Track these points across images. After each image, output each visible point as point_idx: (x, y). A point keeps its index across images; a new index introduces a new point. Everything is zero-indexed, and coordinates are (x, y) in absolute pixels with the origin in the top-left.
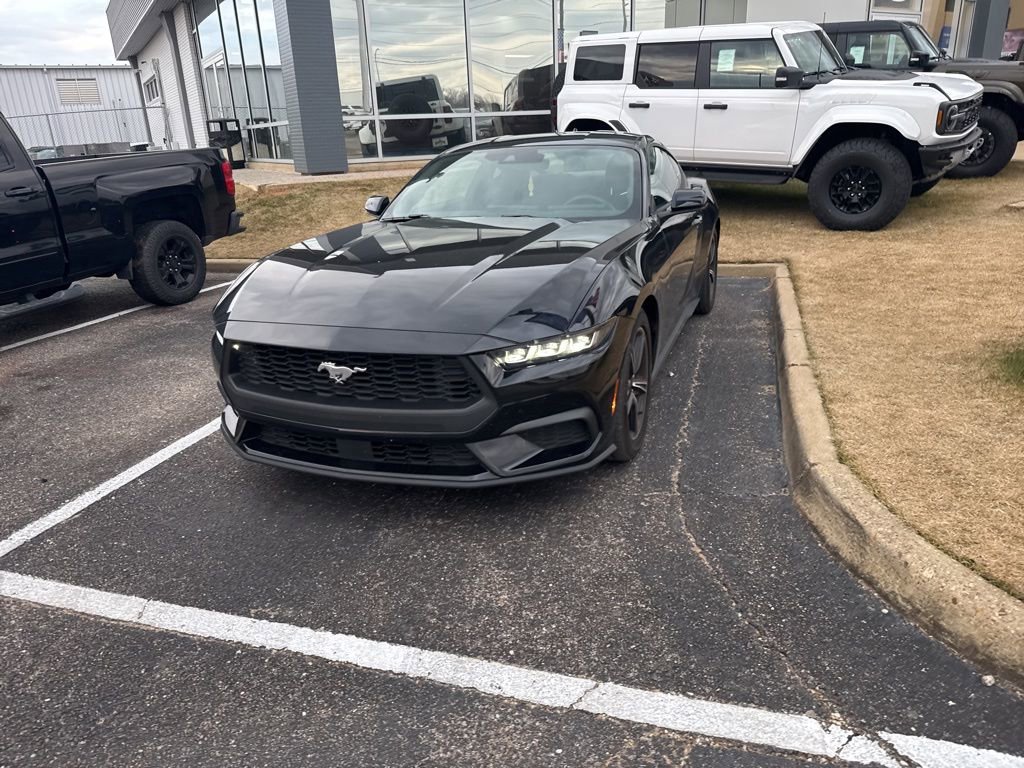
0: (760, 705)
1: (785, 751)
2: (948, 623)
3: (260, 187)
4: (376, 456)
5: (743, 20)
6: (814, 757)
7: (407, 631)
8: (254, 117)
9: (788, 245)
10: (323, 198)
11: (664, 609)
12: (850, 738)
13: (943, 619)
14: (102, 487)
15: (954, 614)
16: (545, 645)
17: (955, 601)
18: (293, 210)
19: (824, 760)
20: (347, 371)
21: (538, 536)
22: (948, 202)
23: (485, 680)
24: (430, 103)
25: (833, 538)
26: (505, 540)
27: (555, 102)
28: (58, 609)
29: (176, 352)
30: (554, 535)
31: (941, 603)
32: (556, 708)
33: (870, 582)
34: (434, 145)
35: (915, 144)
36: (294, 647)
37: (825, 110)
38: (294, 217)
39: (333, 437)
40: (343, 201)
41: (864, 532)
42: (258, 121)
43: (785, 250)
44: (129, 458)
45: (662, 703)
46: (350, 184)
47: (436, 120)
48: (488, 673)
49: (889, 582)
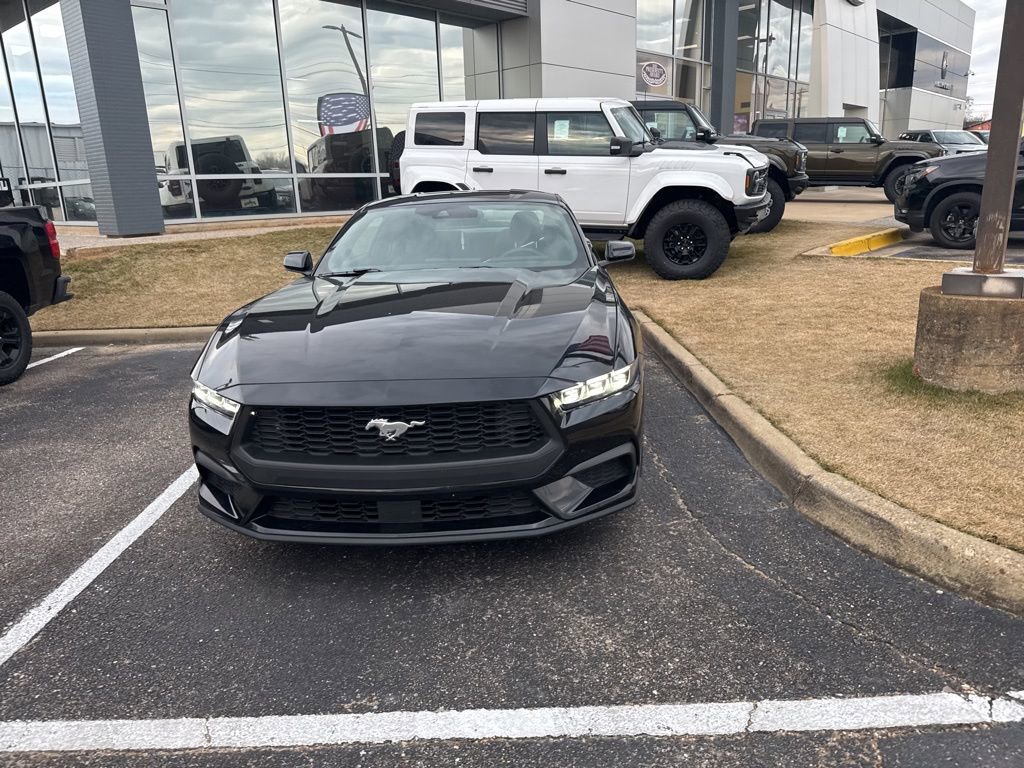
0: (902, 692)
1: (952, 726)
2: (1000, 592)
3: (69, 251)
4: (425, 516)
5: (539, 95)
6: (976, 725)
7: (536, 692)
8: (31, 176)
9: (635, 294)
10: (145, 261)
11: (763, 625)
12: (990, 703)
13: (994, 589)
14: (48, 600)
15: (1004, 584)
16: (681, 679)
17: (1002, 571)
18: (113, 275)
19: (986, 726)
20: (401, 427)
21: (599, 578)
22: (748, 253)
23: (649, 724)
24: (237, 164)
25: (857, 537)
26: (571, 587)
27: (397, 165)
28: (88, 752)
29: (40, 438)
30: (613, 574)
31: (989, 576)
32: (733, 735)
33: (912, 570)
34: (243, 206)
35: (729, 203)
36: (427, 735)
37: (654, 174)
38: (116, 282)
39: (372, 501)
40: (170, 264)
41: (893, 527)
42: (32, 180)
43: (634, 299)
44: (64, 562)
45: (823, 709)
46: (174, 246)
47: (244, 180)
48: (647, 716)
49: (931, 567)
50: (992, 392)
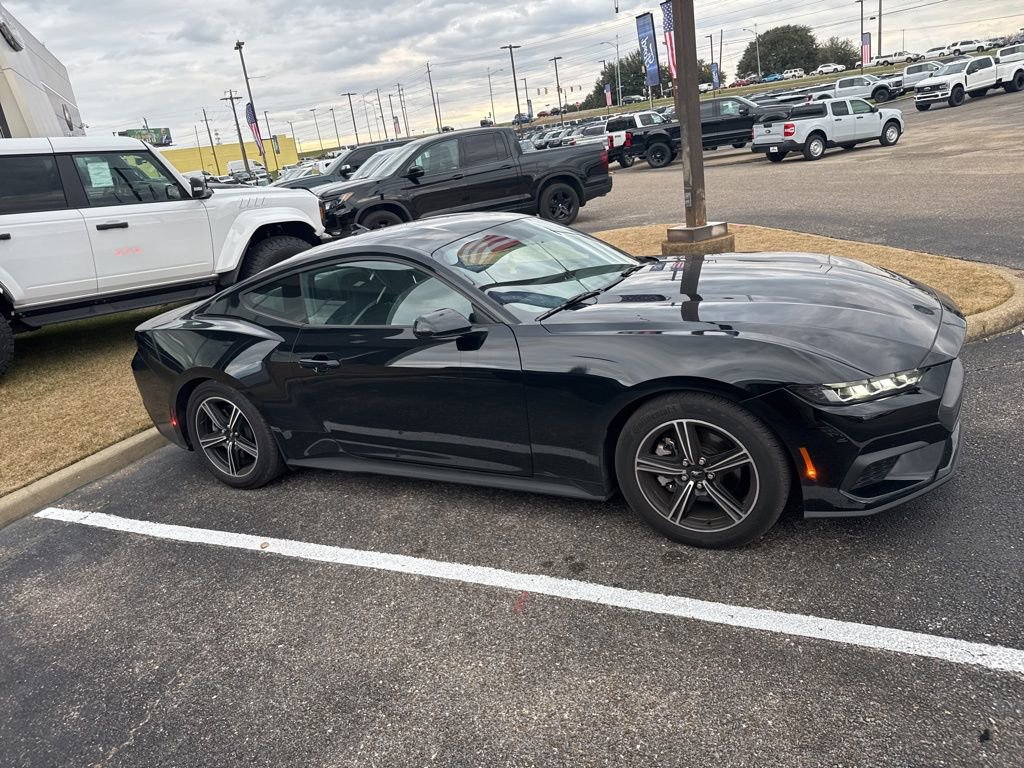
37: (235, 215)
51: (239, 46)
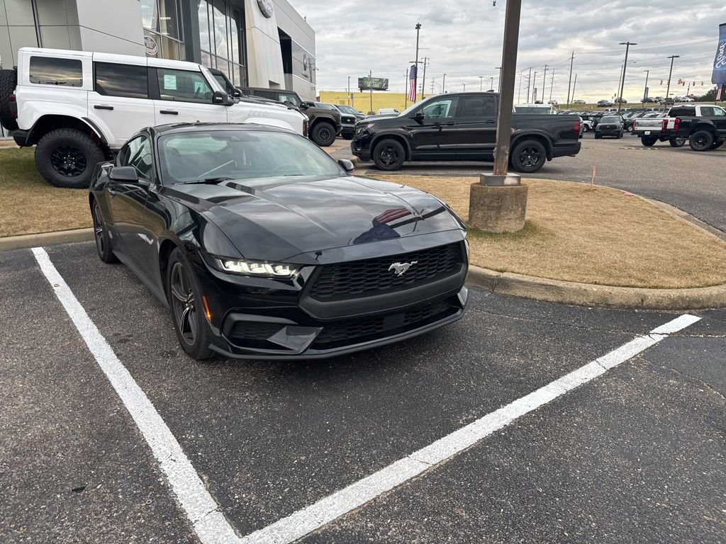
0: (626, 342)
2: (612, 302)
12: (650, 336)
13: (609, 301)
15: (612, 298)
17: (610, 293)
20: (406, 266)
25: (540, 297)
31: (605, 297)
33: (572, 303)
37: (245, 119)
39: (379, 318)
49: (581, 300)
50: (513, 231)
51: (418, 27)
